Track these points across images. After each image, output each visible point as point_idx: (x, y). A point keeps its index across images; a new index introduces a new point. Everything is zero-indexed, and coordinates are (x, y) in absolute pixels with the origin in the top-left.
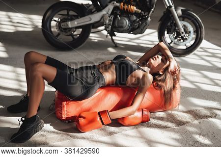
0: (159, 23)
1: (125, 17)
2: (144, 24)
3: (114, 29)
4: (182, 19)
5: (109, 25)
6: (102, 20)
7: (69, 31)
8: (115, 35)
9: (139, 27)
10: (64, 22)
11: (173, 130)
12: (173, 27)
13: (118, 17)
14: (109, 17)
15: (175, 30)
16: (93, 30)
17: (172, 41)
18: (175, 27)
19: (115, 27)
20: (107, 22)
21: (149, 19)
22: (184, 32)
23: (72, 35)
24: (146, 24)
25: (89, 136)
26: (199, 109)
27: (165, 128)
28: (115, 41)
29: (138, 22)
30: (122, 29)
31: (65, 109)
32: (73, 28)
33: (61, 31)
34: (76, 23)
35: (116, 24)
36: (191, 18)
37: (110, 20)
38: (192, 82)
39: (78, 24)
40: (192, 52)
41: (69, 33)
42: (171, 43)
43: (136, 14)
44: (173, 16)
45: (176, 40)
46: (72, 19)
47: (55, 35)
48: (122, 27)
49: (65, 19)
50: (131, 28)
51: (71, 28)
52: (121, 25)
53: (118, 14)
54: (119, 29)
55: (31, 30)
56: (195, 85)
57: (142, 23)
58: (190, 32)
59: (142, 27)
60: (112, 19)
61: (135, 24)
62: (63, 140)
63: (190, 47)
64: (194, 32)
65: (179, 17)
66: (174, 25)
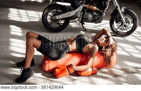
0: (111, 16)
1: (90, 13)
2: (101, 17)
3: (83, 20)
4: (124, 14)
5: (80, 18)
6: (76, 15)
7: (57, 21)
8: (84, 24)
9: (98, 19)
10: (55, 16)
11: (111, 80)
12: (119, 19)
13: (85, 13)
14: (80, 13)
15: (120, 21)
16: (71, 21)
17: (118, 28)
18: (120, 19)
19: (84, 19)
20: (79, 16)
21: (104, 14)
22: (125, 22)
23: (59, 24)
24: (102, 17)
25: (59, 81)
26: (129, 68)
27: (106, 78)
28: (85, 27)
29: (97, 16)
30: (88, 20)
31: (47, 65)
32: (60, 19)
33: (53, 21)
34: (61, 16)
35: (84, 17)
36: (129, 13)
37: (81, 15)
38: (128, 52)
39: (62, 17)
40: (130, 34)
41: (57, 23)
42: (117, 29)
43: (96, 11)
44: (118, 12)
45: (121, 27)
46: (59, 14)
47: (49, 23)
48: (88, 19)
49: (55, 14)
50: (93, 19)
51: (58, 19)
52: (87, 18)
53: (85, 12)
54: (86, 20)
55: (38, 20)
56: (129, 54)
57: (100, 17)
58: (129, 22)
59: (99, 19)
60: (82, 14)
61: (96, 17)
62: (45, 82)
63: (130, 31)
64: (132, 22)
65: (122, 13)
66: (119, 18)
